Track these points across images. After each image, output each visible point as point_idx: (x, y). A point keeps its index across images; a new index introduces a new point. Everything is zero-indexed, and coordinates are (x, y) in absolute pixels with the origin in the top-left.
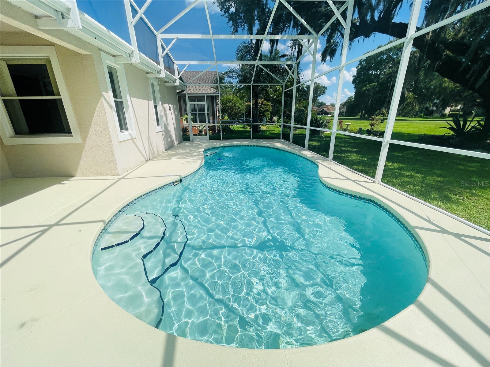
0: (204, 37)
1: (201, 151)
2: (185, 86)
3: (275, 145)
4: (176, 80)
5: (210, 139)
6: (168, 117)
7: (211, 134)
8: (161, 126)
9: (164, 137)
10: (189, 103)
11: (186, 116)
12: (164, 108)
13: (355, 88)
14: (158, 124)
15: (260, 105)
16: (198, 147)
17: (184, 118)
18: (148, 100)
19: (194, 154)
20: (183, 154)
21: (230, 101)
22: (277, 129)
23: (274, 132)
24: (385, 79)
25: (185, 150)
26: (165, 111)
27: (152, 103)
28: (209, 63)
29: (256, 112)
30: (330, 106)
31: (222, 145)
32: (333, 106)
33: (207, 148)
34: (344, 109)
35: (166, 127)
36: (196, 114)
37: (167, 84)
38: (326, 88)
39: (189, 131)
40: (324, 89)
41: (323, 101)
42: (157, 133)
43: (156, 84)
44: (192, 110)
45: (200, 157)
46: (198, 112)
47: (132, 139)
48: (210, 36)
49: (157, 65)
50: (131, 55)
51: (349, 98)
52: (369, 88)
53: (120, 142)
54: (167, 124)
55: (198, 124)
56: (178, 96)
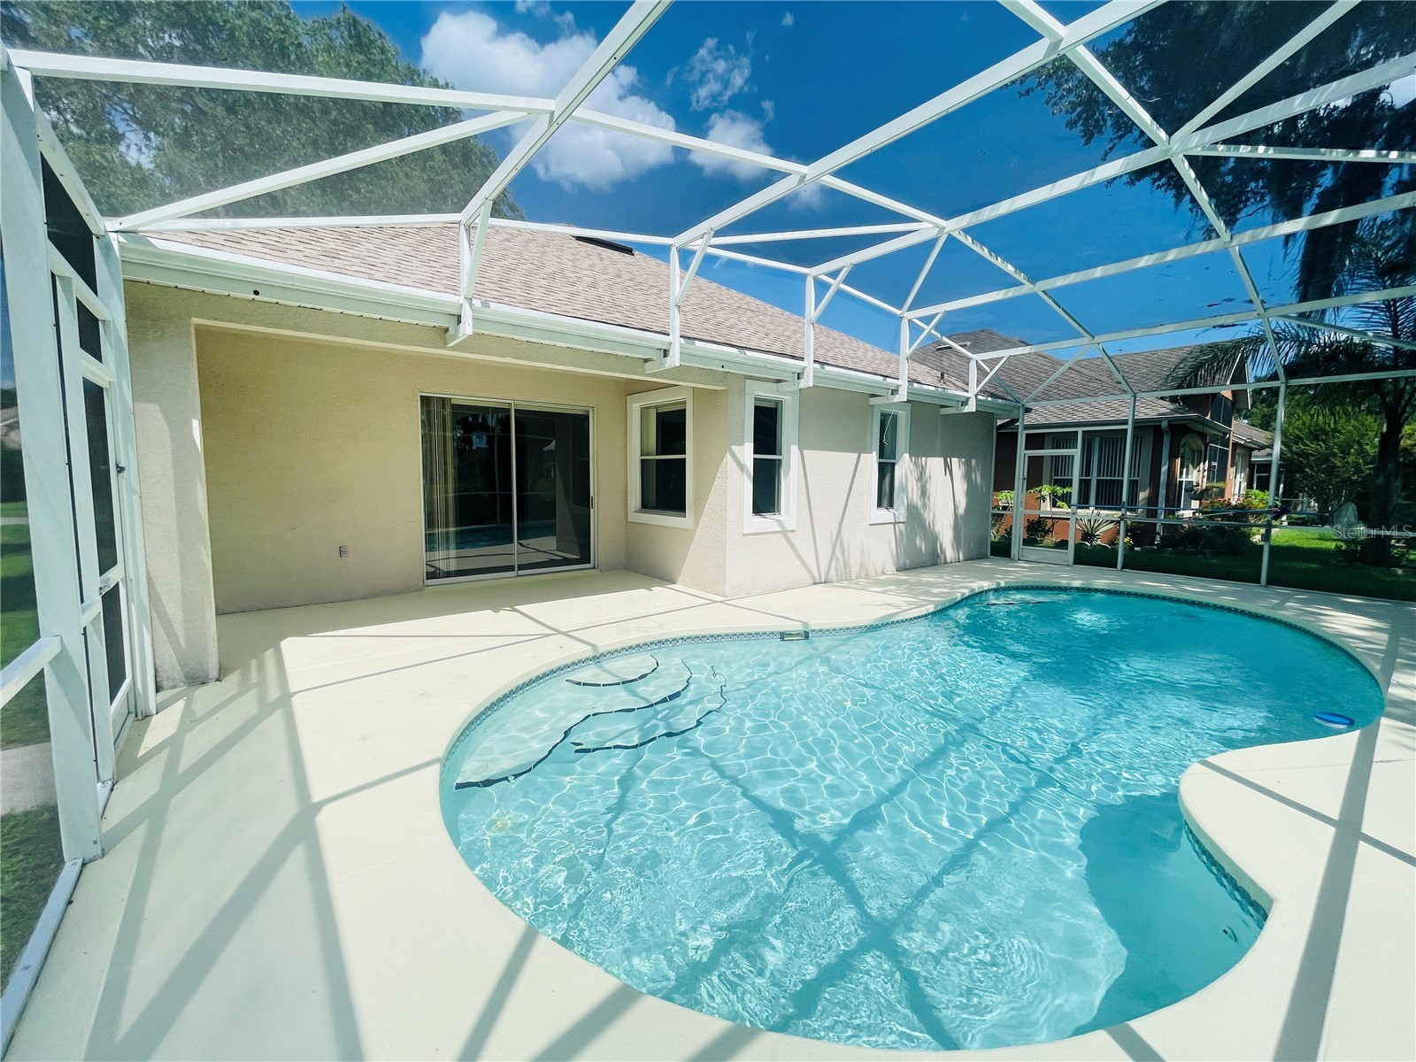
2: (1018, 408)
4: (968, 400)
5: (1076, 562)
6: (932, 489)
8: (894, 510)
9: (902, 538)
10: (1024, 454)
12: (922, 467)
14: (889, 505)
18: (861, 449)
25: (940, 577)
26: (923, 474)
35: (914, 515)
37: (944, 411)
39: (1014, 526)
42: (871, 524)
43: (902, 414)
46: (1099, 475)
47: (784, 532)
48: (1030, 288)
50: (802, 375)
53: (744, 535)
54: (924, 505)
55: (1091, 511)
56: (998, 434)
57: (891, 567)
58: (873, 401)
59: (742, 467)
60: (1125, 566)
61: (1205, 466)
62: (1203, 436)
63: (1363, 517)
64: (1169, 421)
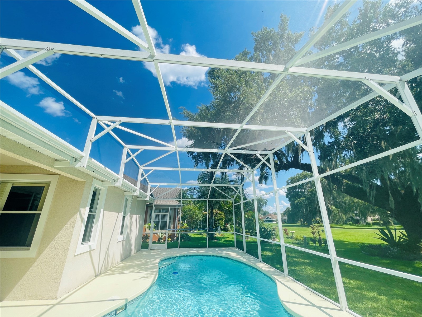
0: (175, 169)
1: (156, 263)
2: (153, 200)
3: (230, 255)
4: (147, 196)
5: (168, 248)
6: (132, 227)
7: (170, 241)
8: (124, 235)
9: (124, 247)
10: (154, 214)
11: (149, 224)
12: (131, 218)
13: (289, 200)
14: (122, 233)
15: (215, 214)
16: (154, 257)
17: (147, 226)
18: (119, 212)
19: (149, 267)
20: (138, 266)
21: (190, 210)
22: (230, 236)
23: (228, 239)
24: (309, 195)
25: (141, 261)
26: (131, 221)
27: (121, 215)
28: (175, 184)
29: (211, 221)
30: (273, 215)
31: (178, 255)
32: (276, 214)
33: (163, 258)
34: (286, 217)
35: (128, 236)
36: (158, 222)
37: (138, 199)
38: (267, 201)
39: (150, 238)
40: (266, 201)
41: (267, 210)
42: (117, 242)
43: (130, 199)
44: (156, 219)
45: (155, 270)
46: (161, 220)
48: (179, 169)
49: (134, 186)
50: (116, 180)
51: (287, 209)
52: (300, 201)
53: (75, 256)
54: (130, 233)
55: (159, 231)
56: (146, 207)
57: (119, 260)
58: (125, 193)
59: (82, 219)
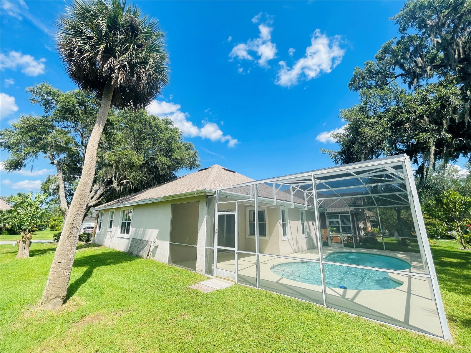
0: (328, 190)
2: (325, 210)
5: (344, 247)
8: (305, 234)
9: (307, 241)
12: (309, 224)
16: (328, 250)
18: (298, 220)
27: (300, 222)
33: (336, 251)
35: (309, 234)
39: (328, 238)
42: (302, 238)
43: (304, 212)
47: (288, 240)
48: (331, 189)
49: (303, 205)
50: (291, 205)
57: (306, 248)
58: (299, 209)
59: (281, 224)
60: (355, 247)
61: (362, 222)
62: (361, 215)
63: (400, 235)
64: (355, 212)
